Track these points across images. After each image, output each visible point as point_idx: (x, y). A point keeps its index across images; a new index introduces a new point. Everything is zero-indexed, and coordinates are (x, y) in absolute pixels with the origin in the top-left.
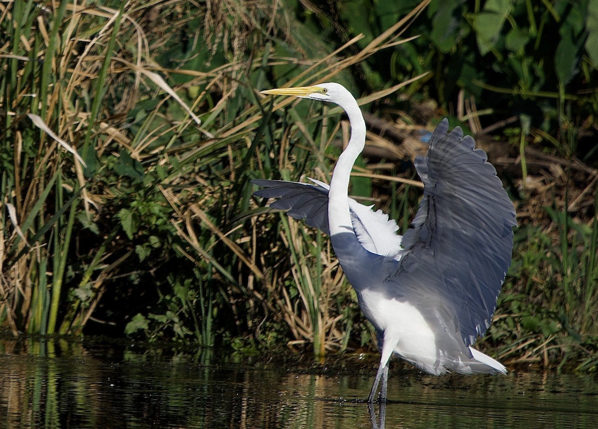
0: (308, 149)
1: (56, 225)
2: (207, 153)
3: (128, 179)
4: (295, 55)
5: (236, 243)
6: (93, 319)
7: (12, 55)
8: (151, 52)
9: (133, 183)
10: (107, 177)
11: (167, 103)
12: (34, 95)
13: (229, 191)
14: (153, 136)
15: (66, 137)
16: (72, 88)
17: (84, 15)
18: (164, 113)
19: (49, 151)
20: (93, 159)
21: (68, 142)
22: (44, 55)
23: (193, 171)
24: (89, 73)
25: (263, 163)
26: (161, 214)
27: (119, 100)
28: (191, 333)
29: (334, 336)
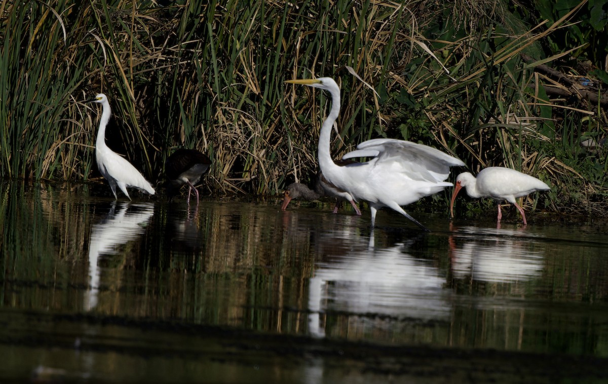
0: (514, 88)
1: (361, 133)
2: (453, 91)
3: (406, 106)
4: (507, 32)
5: (470, 145)
7: (337, 31)
8: (420, 29)
9: (408, 108)
10: (393, 105)
11: (430, 60)
12: (350, 55)
13: (466, 114)
14: (421, 80)
15: (368, 80)
16: (372, 50)
17: (380, 6)
18: (428, 67)
19: (358, 89)
20: (384, 93)
21: (370, 83)
22: (356, 30)
23: (445, 101)
24: (382, 41)
25: (487, 97)
26: (425, 127)
27: (401, 58)
28: (442, 199)
29: (528, 201)
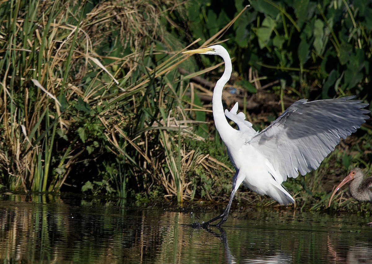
0: (173, 97)
1: (46, 136)
2: (122, 99)
3: (82, 112)
4: (166, 49)
5: (137, 145)
6: (65, 184)
7: (23, 49)
8: (93, 47)
9: (85, 114)
10: (72, 111)
11: (102, 74)
12: (34, 70)
13: (134, 119)
14: (95, 90)
15: (51, 91)
16: (54, 66)
17: (59, 29)
18: (100, 78)
19: (42, 98)
20: (64, 102)
21: (52, 93)
22: (39, 49)
23: (115, 108)
24: (62, 58)
25: (151, 104)
26: (99, 130)
27: (77, 72)
28: (115, 191)
29: (187, 192)
